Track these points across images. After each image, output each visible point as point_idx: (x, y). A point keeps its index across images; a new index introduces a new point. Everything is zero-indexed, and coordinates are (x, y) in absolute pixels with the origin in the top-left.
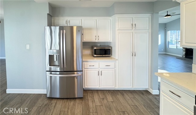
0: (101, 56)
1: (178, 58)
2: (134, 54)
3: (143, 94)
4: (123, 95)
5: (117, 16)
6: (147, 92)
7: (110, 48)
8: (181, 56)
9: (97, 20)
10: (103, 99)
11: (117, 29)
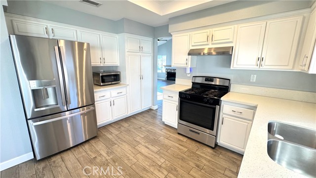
0: (110, 83)
1: (163, 81)
2: (141, 78)
3: (148, 112)
4: (135, 118)
5: (125, 36)
6: (150, 110)
7: (119, 73)
8: (164, 79)
9: (101, 36)
10: (120, 127)
11: (126, 50)
